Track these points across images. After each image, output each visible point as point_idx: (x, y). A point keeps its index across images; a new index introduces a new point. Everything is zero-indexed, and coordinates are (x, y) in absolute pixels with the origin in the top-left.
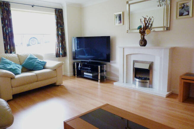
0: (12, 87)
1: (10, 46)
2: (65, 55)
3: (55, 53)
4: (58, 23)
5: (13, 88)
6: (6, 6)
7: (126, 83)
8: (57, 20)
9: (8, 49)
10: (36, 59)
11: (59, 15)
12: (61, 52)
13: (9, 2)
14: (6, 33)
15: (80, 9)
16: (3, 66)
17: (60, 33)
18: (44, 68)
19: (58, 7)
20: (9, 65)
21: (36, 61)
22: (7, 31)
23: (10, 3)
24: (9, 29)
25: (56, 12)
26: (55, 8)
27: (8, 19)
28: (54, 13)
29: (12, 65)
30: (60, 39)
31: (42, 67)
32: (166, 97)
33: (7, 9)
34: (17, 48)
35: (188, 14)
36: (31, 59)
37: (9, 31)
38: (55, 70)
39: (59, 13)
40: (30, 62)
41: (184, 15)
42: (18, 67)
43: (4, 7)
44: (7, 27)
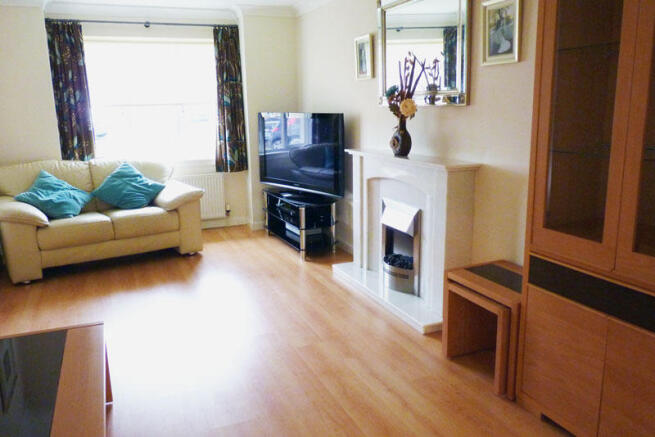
0: (40, 249)
1: (79, 141)
2: (241, 165)
3: (214, 158)
4: (221, 70)
5: (43, 253)
6: (70, 35)
7: (369, 269)
8: (219, 59)
9: (73, 149)
10: (138, 176)
11: (227, 46)
12: (228, 157)
13: (78, 21)
14: (70, 105)
15: (292, 20)
16: (31, 196)
17: (226, 99)
18: (152, 203)
19: (225, 20)
20: (50, 192)
21: (134, 184)
22: (72, 101)
23: (82, 24)
24: (77, 93)
25: (216, 38)
26: (215, 26)
27: (75, 66)
28: (212, 40)
29: (60, 192)
30: (228, 117)
31: (144, 200)
32: (426, 334)
33: (73, 40)
34: (99, 145)
35: (510, 51)
36: (120, 175)
37: (78, 98)
38: (176, 210)
39: (227, 41)
40: (113, 186)
41: (500, 51)
42: (74, 198)
43: (64, 35)
44: (71, 89)
